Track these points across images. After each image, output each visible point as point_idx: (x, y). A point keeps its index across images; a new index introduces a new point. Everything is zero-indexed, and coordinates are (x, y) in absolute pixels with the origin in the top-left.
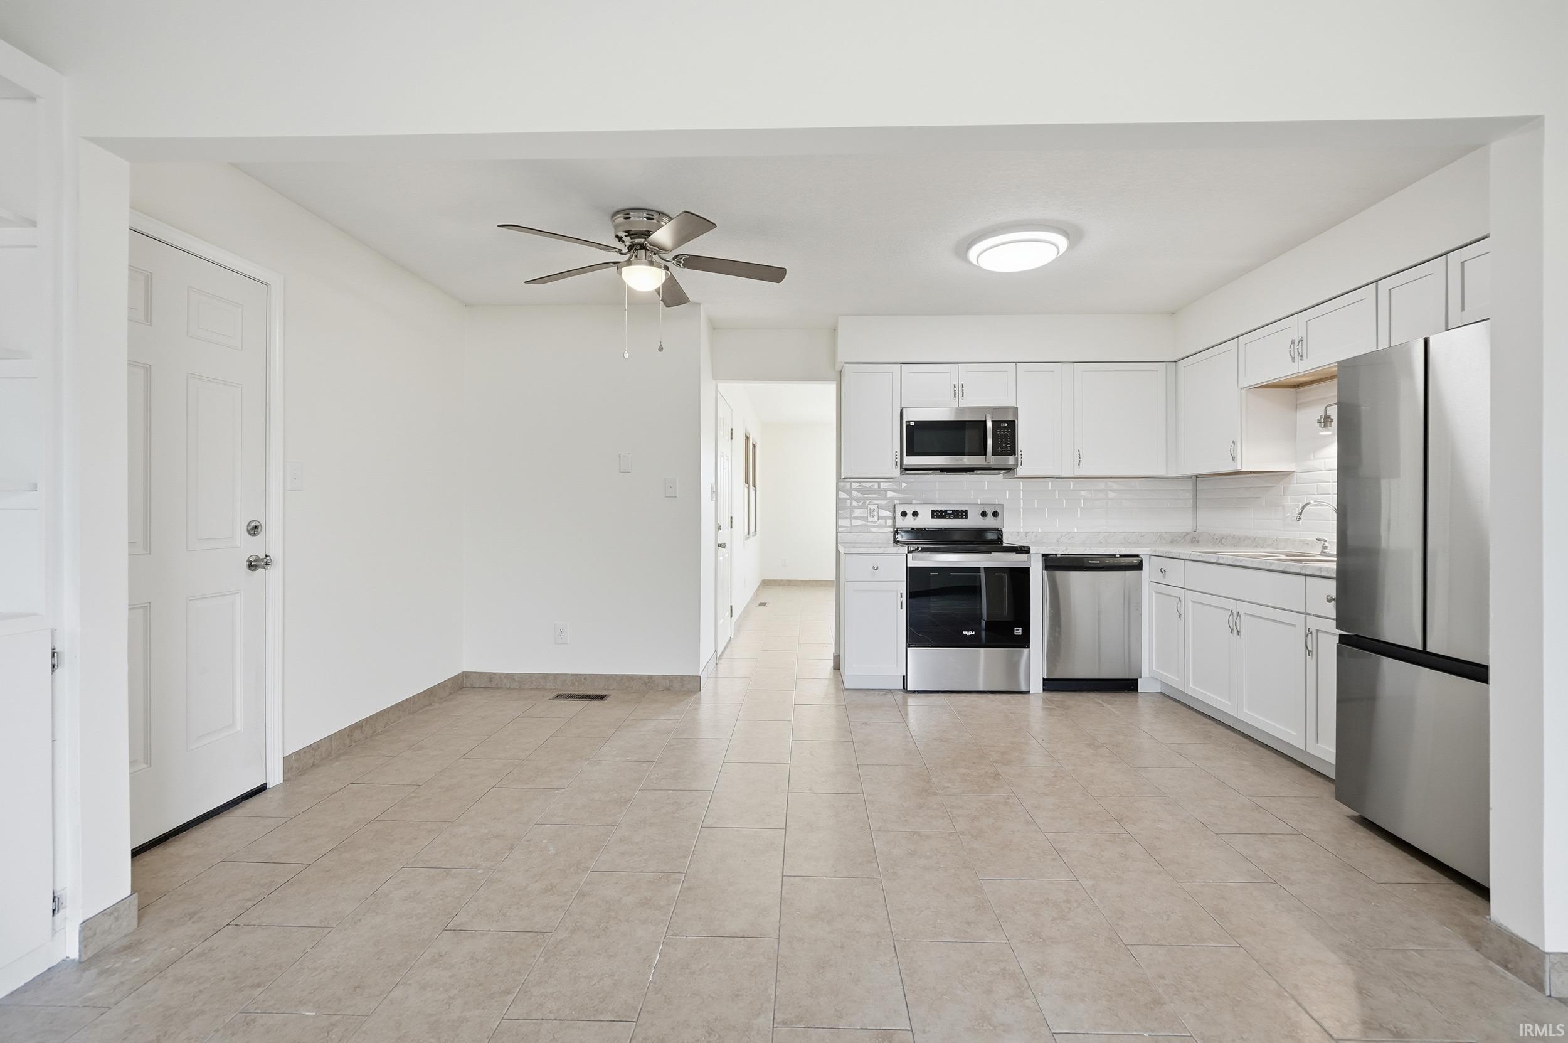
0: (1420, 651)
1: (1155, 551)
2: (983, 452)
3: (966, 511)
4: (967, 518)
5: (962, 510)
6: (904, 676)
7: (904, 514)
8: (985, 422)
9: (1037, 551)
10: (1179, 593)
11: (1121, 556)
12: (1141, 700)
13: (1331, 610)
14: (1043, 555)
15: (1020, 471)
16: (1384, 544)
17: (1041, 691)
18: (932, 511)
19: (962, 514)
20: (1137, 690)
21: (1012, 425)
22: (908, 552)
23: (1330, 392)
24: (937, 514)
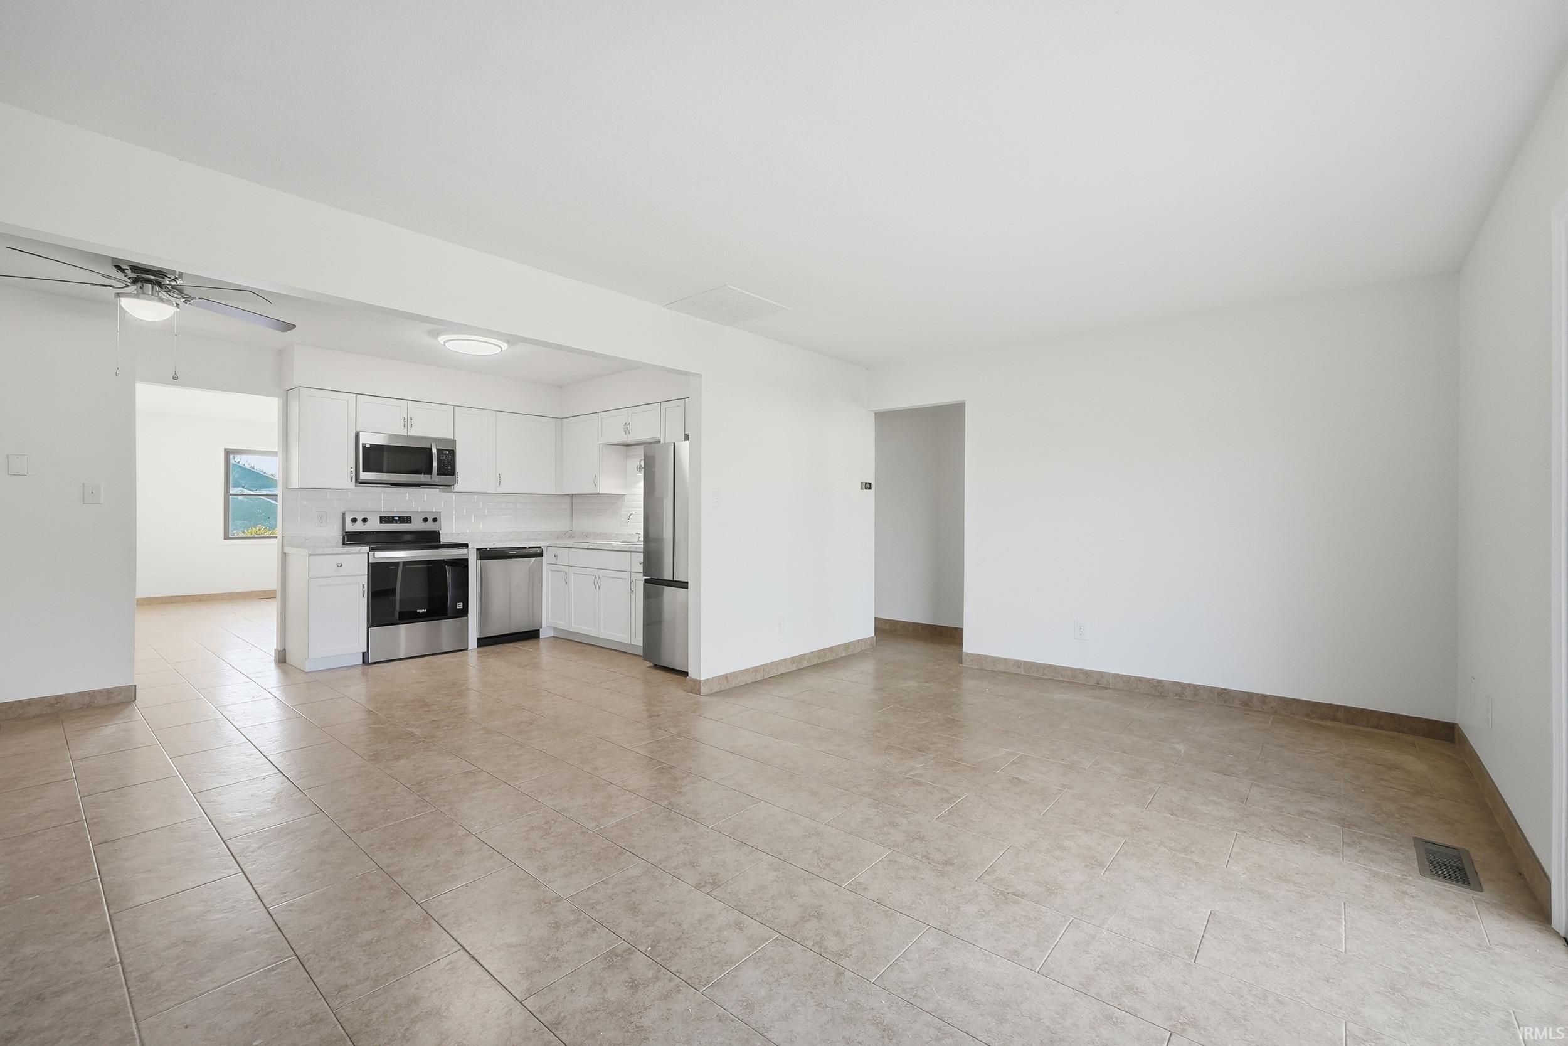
0: (671, 581)
1: (551, 543)
2: (429, 472)
3: (410, 517)
4: (411, 523)
5: (407, 517)
6: (363, 653)
7: (354, 520)
8: (431, 449)
9: (474, 546)
10: (566, 569)
11: (529, 548)
12: (541, 643)
13: (641, 568)
14: (478, 549)
15: (457, 488)
16: (664, 536)
17: (476, 647)
18: (380, 517)
19: (407, 520)
20: (539, 637)
21: (452, 453)
22: (370, 551)
23: (640, 451)
24: (384, 520)
